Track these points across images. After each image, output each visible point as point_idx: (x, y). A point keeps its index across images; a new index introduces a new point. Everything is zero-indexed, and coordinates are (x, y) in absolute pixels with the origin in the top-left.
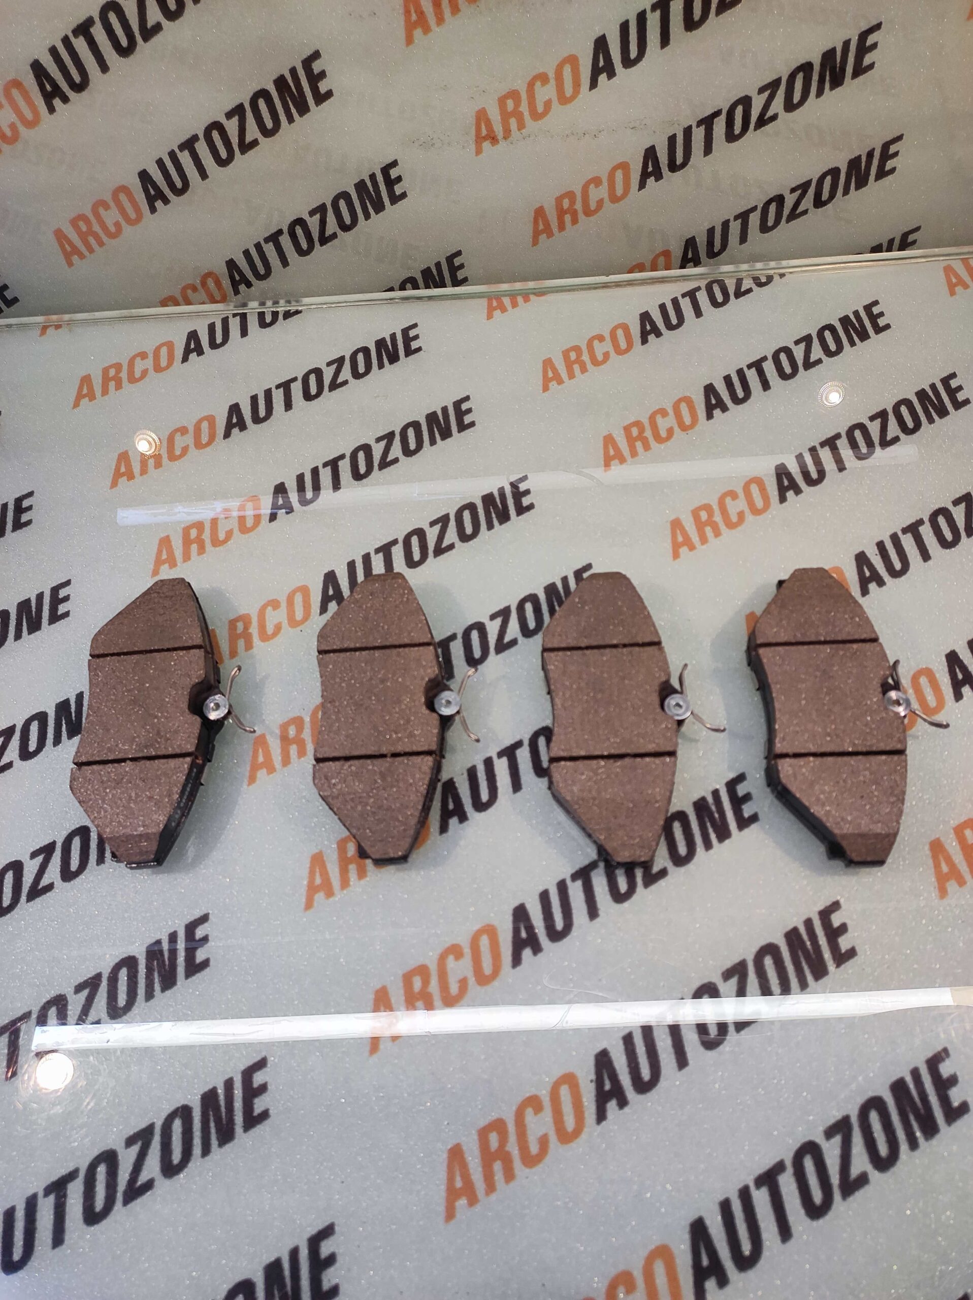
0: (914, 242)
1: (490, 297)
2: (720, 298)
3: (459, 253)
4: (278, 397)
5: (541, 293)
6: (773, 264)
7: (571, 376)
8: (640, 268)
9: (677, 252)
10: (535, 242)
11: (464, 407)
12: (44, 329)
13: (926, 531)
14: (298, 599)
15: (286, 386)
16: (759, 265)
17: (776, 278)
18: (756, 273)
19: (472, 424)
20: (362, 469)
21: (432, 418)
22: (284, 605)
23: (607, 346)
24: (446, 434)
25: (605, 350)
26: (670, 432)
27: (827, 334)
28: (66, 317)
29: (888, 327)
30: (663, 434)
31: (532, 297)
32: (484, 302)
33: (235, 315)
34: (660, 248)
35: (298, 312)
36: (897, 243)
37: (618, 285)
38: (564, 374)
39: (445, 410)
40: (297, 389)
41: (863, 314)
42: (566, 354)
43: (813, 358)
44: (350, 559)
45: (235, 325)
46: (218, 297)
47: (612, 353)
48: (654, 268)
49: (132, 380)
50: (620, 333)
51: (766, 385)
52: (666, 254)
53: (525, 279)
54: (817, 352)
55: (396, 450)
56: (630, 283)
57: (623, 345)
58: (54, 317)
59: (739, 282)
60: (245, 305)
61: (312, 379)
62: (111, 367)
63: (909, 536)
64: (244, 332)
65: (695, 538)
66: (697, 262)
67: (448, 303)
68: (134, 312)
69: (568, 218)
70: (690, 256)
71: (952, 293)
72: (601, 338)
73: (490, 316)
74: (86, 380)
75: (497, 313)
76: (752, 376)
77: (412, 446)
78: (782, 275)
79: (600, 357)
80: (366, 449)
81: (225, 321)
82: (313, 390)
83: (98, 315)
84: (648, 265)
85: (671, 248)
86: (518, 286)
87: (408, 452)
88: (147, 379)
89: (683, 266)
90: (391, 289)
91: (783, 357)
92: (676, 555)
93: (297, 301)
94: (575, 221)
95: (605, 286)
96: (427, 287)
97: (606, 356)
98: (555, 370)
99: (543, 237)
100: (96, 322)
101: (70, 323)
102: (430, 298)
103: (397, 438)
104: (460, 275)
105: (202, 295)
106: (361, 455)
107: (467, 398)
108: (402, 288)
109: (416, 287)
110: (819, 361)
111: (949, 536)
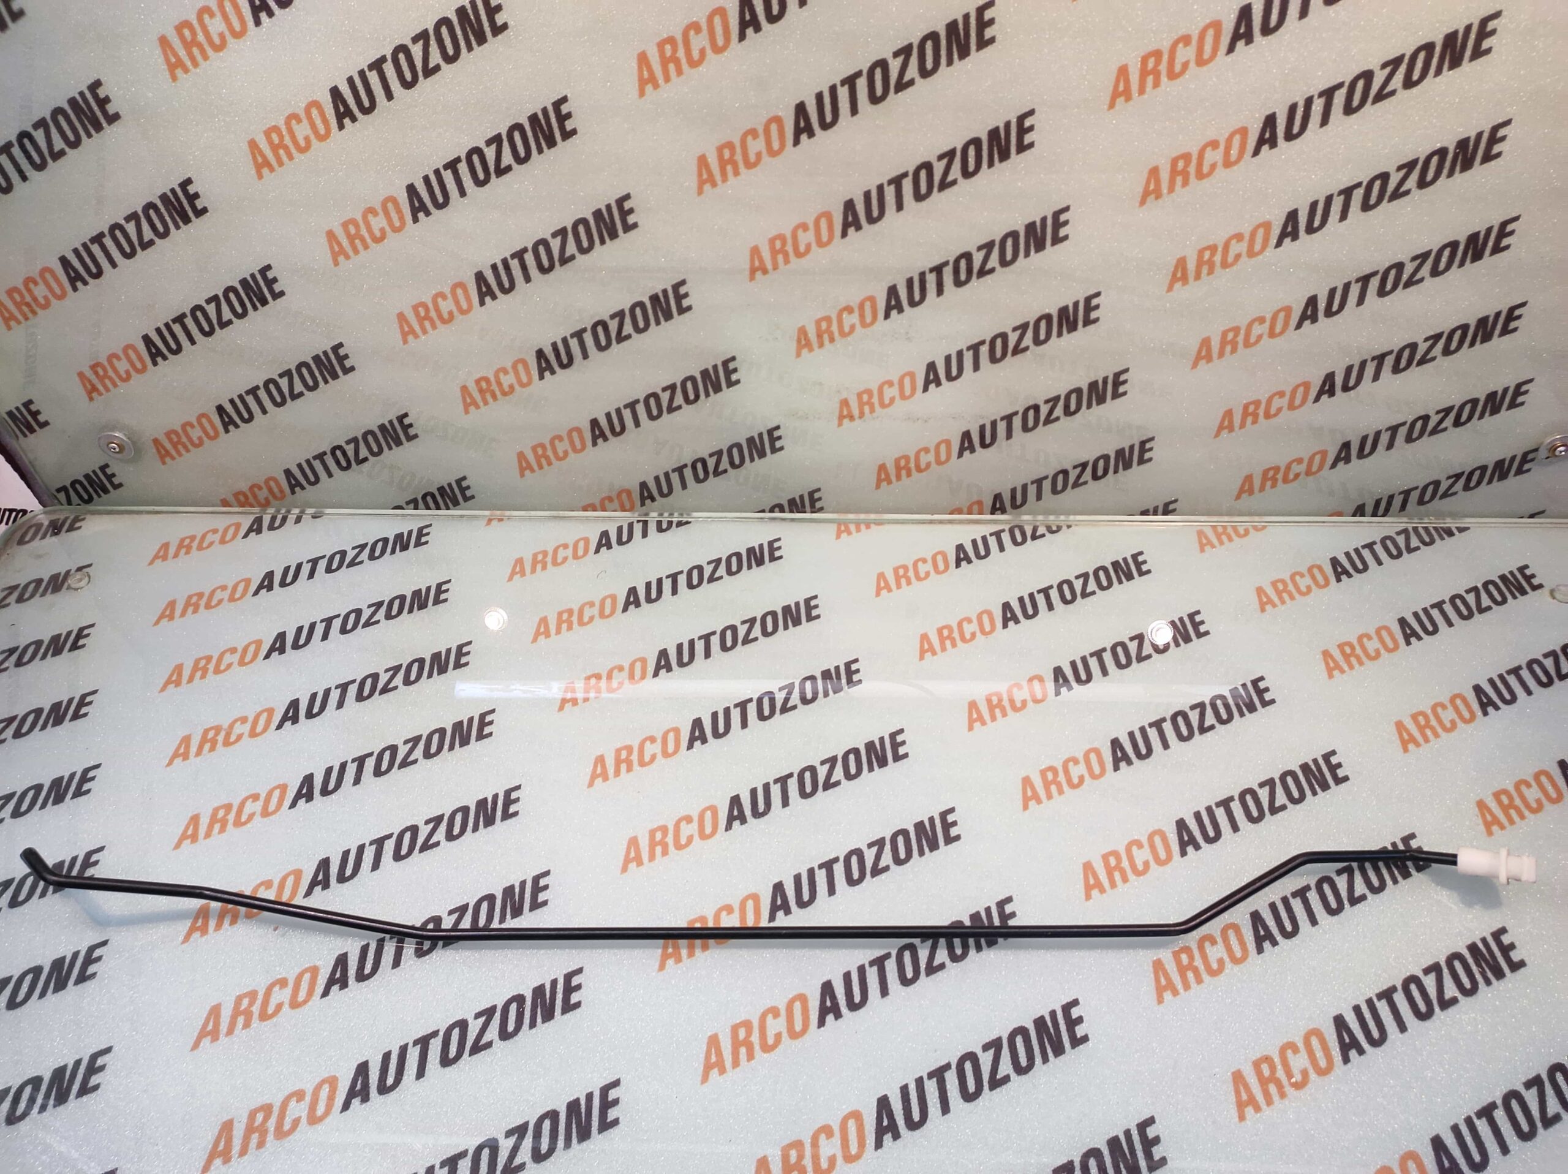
0: (1174, 510)
1: (839, 523)
2: (1019, 539)
3: (819, 490)
4: (667, 585)
5: (879, 523)
6: (1062, 518)
7: (899, 586)
8: (959, 511)
9: (988, 502)
10: (878, 487)
11: (813, 603)
12: (490, 521)
13: (1167, 727)
14: (671, 736)
15: (674, 577)
16: (1052, 518)
17: (1065, 528)
18: (1050, 523)
19: (818, 617)
20: (729, 644)
21: (786, 610)
22: (659, 741)
23: (929, 567)
24: (797, 622)
25: (927, 570)
26: (973, 635)
27: (1101, 574)
28: (508, 513)
29: (1149, 572)
30: (968, 636)
31: (872, 526)
32: (834, 527)
33: (638, 521)
34: (975, 498)
35: (688, 523)
36: (1160, 510)
37: (941, 522)
38: (893, 585)
39: (797, 604)
40: (682, 580)
41: (1130, 561)
42: (896, 570)
43: (1089, 590)
44: (714, 710)
45: (638, 529)
46: (628, 506)
47: (932, 572)
48: (970, 513)
49: (555, 563)
50: (939, 558)
51: (1050, 607)
52: (980, 503)
53: (867, 512)
54: (1092, 586)
55: (757, 631)
56: (950, 522)
57: (941, 567)
58: (499, 513)
59: (1035, 529)
60: (647, 515)
61: (695, 573)
62: (539, 553)
63: (1154, 729)
64: (645, 534)
65: (987, 716)
66: (1003, 511)
67: (806, 524)
68: (562, 513)
69: (904, 473)
70: (998, 506)
71: (1202, 550)
72: (924, 561)
73: (838, 537)
74: (520, 561)
75: (844, 535)
76: (1040, 599)
77: (770, 629)
78: (1069, 527)
79: (922, 575)
80: (734, 629)
81: (631, 526)
82: (695, 582)
83: (533, 513)
84: (965, 510)
85: (984, 500)
86: (862, 516)
87: (765, 633)
88: (566, 564)
89: (992, 513)
90: (763, 511)
91: (1065, 587)
92: (971, 728)
93: (688, 515)
94: (909, 475)
95: (931, 522)
96: (791, 511)
97: (928, 574)
98: (886, 582)
99: (884, 484)
100: (530, 518)
101: (509, 518)
102: (793, 520)
103: (758, 622)
104: (818, 505)
105: (616, 504)
106: (729, 633)
107: (815, 597)
108: (772, 510)
109: (782, 510)
110: (1093, 593)
111: (1185, 732)
